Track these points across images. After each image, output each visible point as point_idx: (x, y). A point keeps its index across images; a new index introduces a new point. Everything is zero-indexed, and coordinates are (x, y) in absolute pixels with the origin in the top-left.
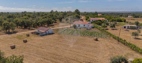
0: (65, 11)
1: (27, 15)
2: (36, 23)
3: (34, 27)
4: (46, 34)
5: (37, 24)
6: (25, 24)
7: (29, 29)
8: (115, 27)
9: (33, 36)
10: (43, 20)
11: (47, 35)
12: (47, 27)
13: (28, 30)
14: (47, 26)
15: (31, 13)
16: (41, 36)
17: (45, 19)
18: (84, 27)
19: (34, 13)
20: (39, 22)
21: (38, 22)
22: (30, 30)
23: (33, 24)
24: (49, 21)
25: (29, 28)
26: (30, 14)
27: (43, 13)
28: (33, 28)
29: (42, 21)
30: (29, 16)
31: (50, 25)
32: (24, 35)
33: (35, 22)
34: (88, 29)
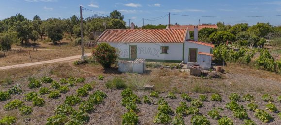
18: (164, 57)
34: (205, 74)
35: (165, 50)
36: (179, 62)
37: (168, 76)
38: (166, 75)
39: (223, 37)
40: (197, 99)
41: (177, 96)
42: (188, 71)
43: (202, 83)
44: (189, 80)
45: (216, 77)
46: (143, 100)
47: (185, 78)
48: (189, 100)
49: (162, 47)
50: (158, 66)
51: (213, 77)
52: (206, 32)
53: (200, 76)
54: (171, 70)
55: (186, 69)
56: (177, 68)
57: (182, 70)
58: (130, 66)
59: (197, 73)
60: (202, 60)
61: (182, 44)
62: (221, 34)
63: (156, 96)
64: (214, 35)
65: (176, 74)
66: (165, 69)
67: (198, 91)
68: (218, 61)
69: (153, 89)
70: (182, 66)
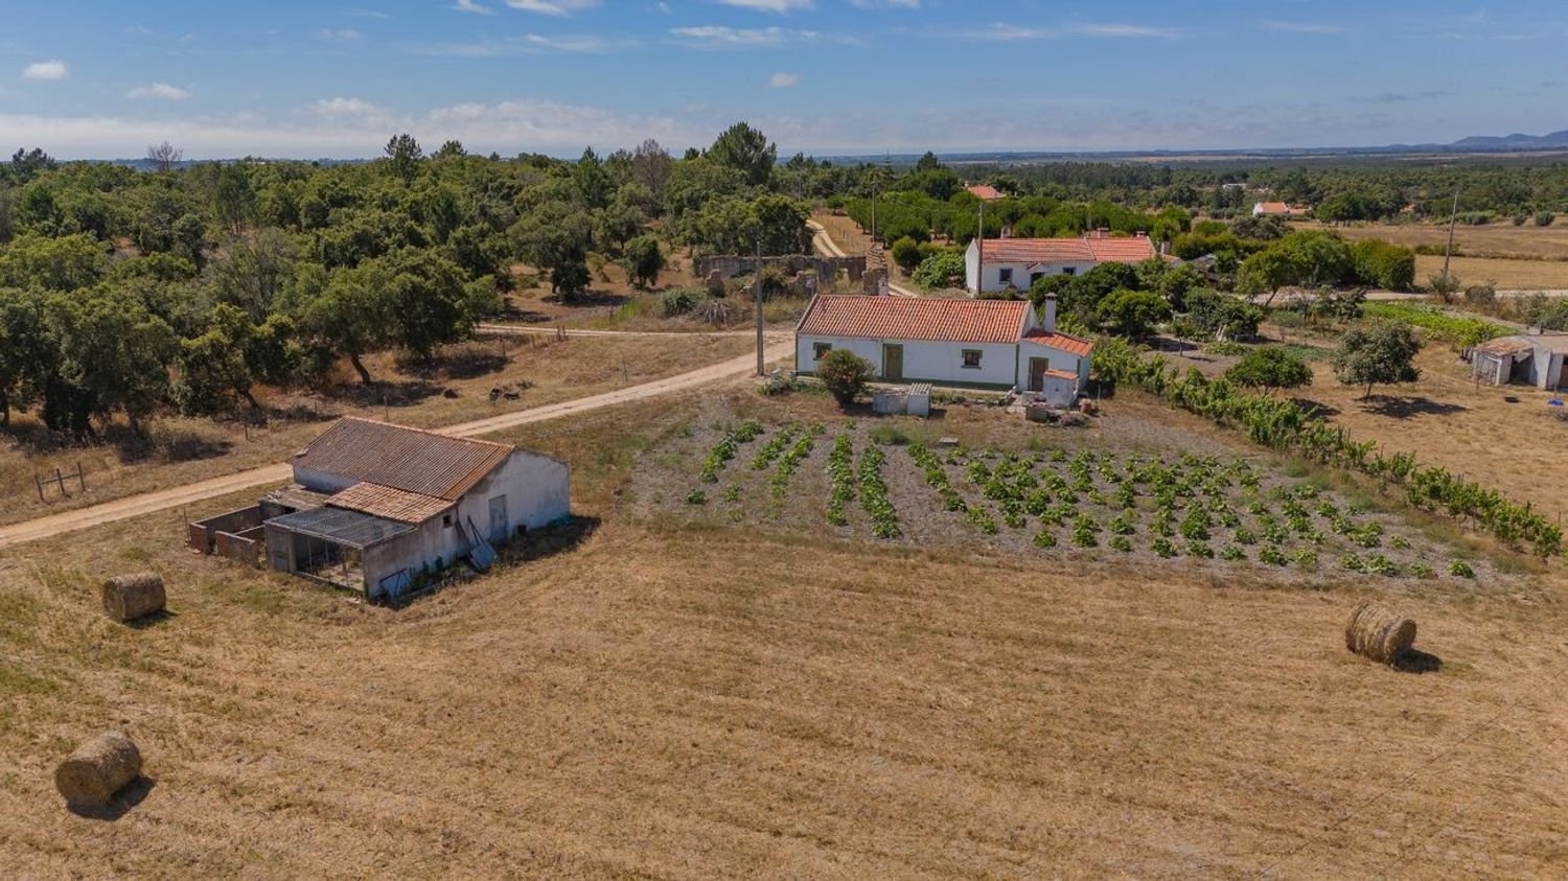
0: (589, 153)
1: (64, 200)
2: (237, 335)
3: (202, 403)
4: (464, 558)
5: (251, 358)
6: (49, 355)
7: (136, 446)
8: (1411, 376)
9: (245, 618)
10: (341, 282)
11: (484, 571)
12: (411, 395)
13: (111, 456)
14: (401, 366)
15: (112, 176)
16: (383, 598)
17: (369, 266)
18: (972, 375)
19: (164, 172)
20: (282, 331)
21: (266, 329)
22: (148, 471)
23: (195, 362)
24: (429, 298)
25: (121, 418)
26: (107, 188)
27: (291, 172)
28: (202, 427)
29: (326, 300)
30: (95, 223)
31: (447, 350)
32: (58, 584)
33: (224, 318)
34: (1054, 419)
35: (972, 359)
36: (1007, 387)
37: (981, 423)
38: (976, 420)
39: (1134, 310)
40: (1027, 457)
41: (997, 455)
42: (1022, 410)
43: (1044, 434)
44: (1022, 430)
45: (1076, 423)
46: (944, 460)
47: (1015, 425)
48: (1015, 460)
49: (966, 353)
50: (960, 401)
51: (1068, 424)
52: (1091, 287)
53: (1044, 422)
54: (986, 408)
55: (1019, 408)
56: (1001, 404)
57: (1011, 409)
58: (902, 401)
59: (1038, 416)
60: (1054, 387)
61: (1014, 346)
62: (1131, 299)
63: (964, 455)
64: (1113, 302)
65: (998, 418)
66: (974, 407)
67: (1032, 447)
68: (1100, 385)
69: (956, 445)
70: (1013, 399)
